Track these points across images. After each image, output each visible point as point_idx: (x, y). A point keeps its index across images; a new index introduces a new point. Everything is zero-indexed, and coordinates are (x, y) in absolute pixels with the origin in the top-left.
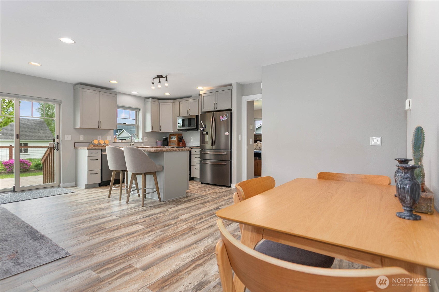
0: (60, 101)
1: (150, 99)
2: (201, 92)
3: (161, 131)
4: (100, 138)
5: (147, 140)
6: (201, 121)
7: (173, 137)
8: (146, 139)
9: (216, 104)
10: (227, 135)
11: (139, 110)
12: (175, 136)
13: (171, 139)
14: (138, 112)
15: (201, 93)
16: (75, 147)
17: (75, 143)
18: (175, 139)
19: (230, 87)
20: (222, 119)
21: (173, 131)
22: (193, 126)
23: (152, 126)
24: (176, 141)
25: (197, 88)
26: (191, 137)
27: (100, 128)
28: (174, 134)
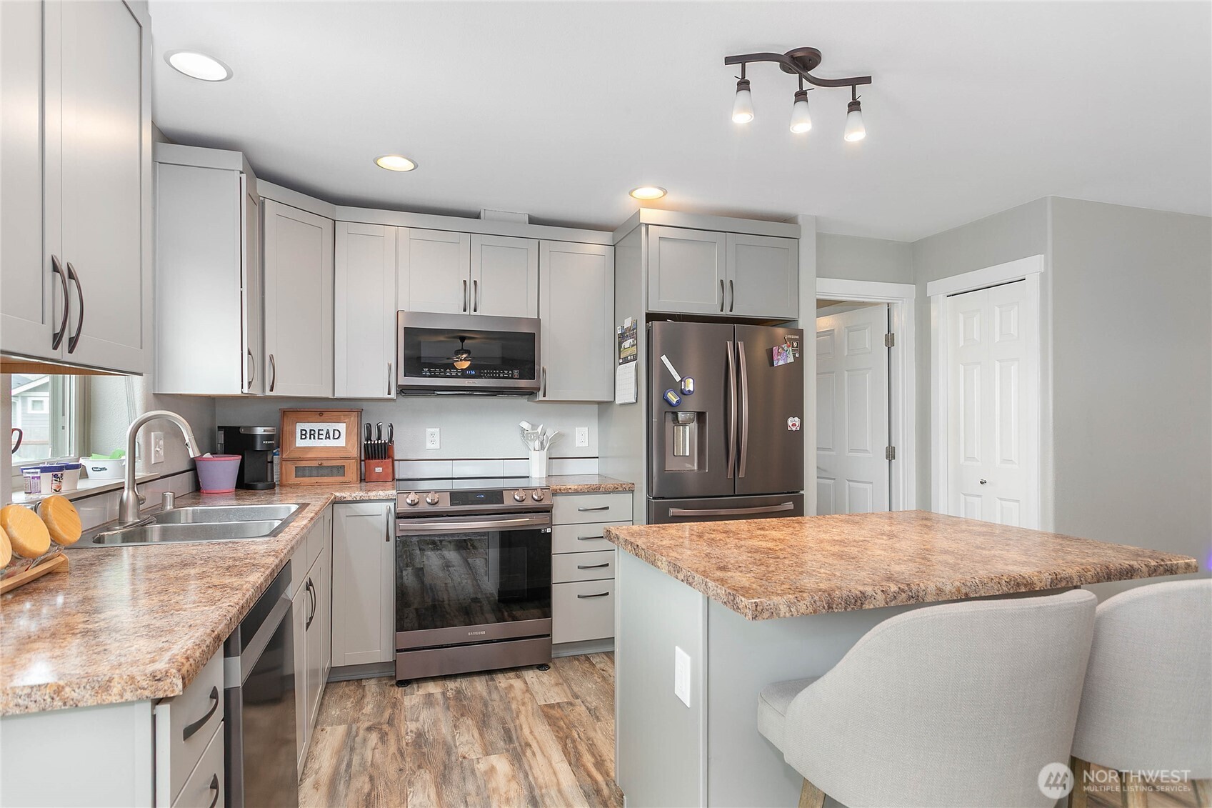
1: (240, 153)
2: (643, 211)
3: (272, 393)
5: (162, 457)
6: (664, 358)
7: (316, 426)
9: (727, 287)
10: (794, 429)
12: (345, 421)
13: (300, 443)
15: (647, 216)
18: (341, 442)
19: (789, 229)
20: (778, 360)
21: (337, 395)
22: (516, 372)
23: (249, 353)
24: (354, 452)
25: (635, 194)
26: (429, 430)
27: (63, 351)
28: (321, 413)
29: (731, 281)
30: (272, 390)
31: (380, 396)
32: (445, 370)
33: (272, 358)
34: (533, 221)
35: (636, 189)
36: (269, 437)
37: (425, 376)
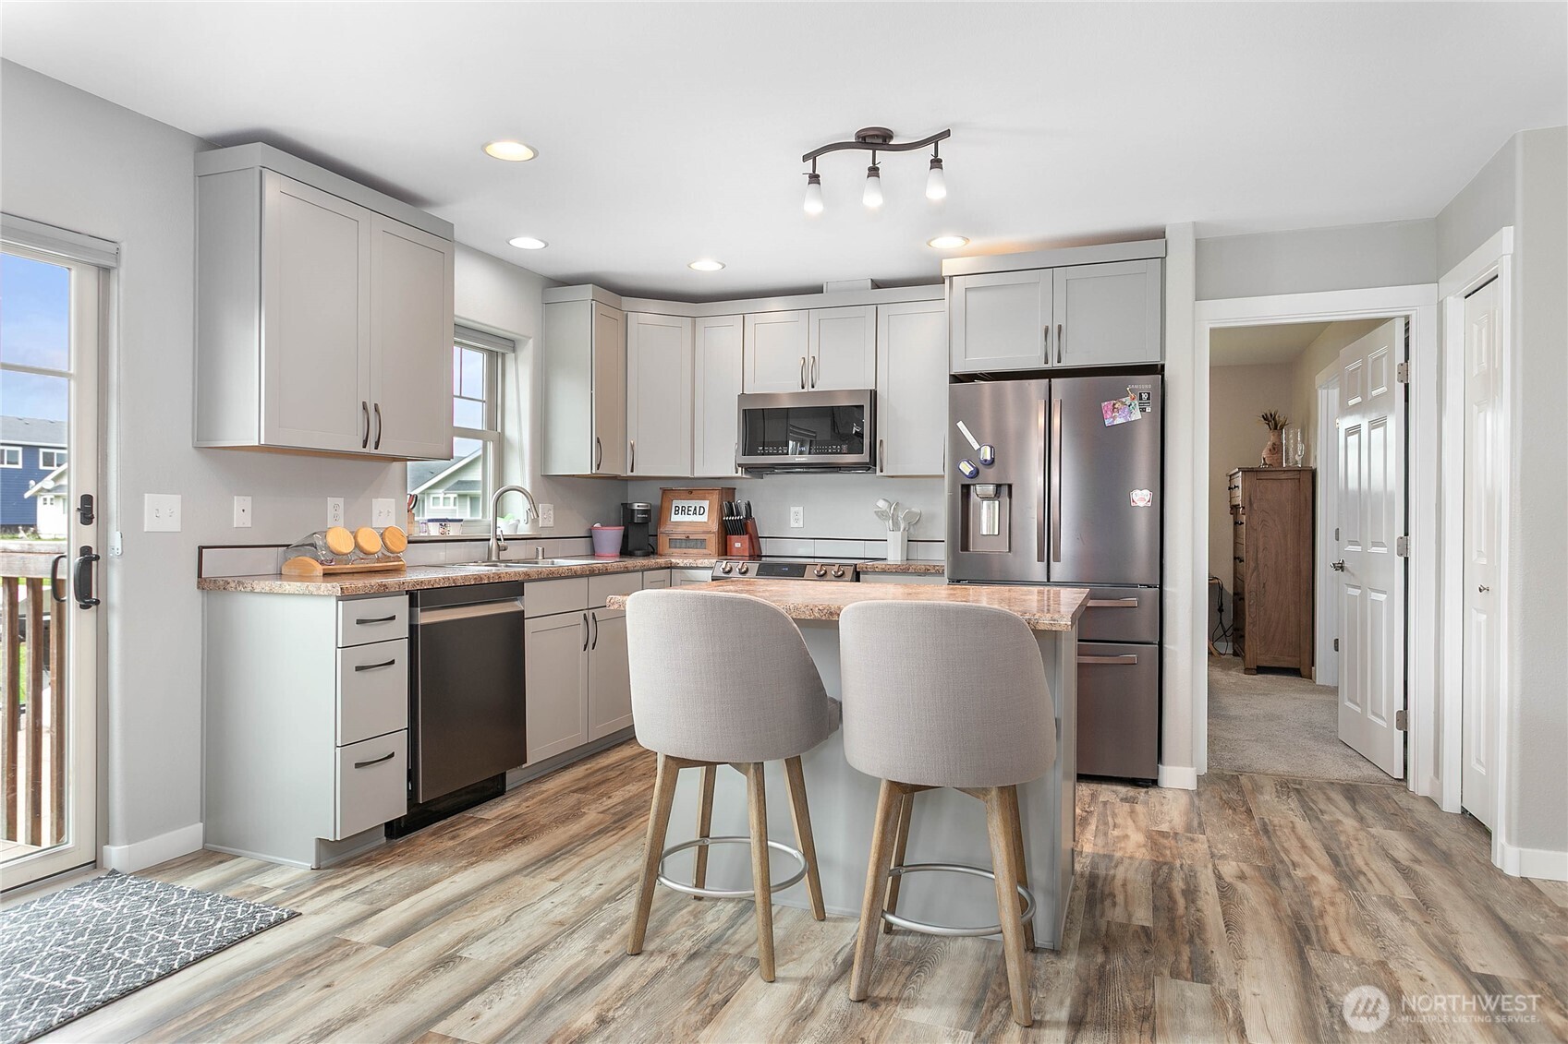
0: (112, 247)
1: (591, 285)
2: (945, 262)
3: (634, 474)
4: (341, 511)
5: (551, 523)
6: (960, 425)
7: (686, 503)
8: (548, 519)
9: (1053, 334)
10: (1141, 505)
11: (512, 344)
12: (704, 499)
13: (671, 518)
14: (503, 354)
15: (948, 267)
16: (200, 575)
17: (201, 549)
18: (704, 518)
19: (1153, 247)
20: (1114, 418)
21: (696, 475)
22: (844, 447)
23: (598, 441)
24: (715, 527)
25: (933, 243)
26: (793, 509)
27: (370, 449)
28: (691, 492)
29: (1060, 327)
30: (632, 471)
31: (729, 475)
32: (778, 448)
33: (632, 446)
34: (877, 285)
35: (934, 239)
36: (644, 512)
37: (759, 454)
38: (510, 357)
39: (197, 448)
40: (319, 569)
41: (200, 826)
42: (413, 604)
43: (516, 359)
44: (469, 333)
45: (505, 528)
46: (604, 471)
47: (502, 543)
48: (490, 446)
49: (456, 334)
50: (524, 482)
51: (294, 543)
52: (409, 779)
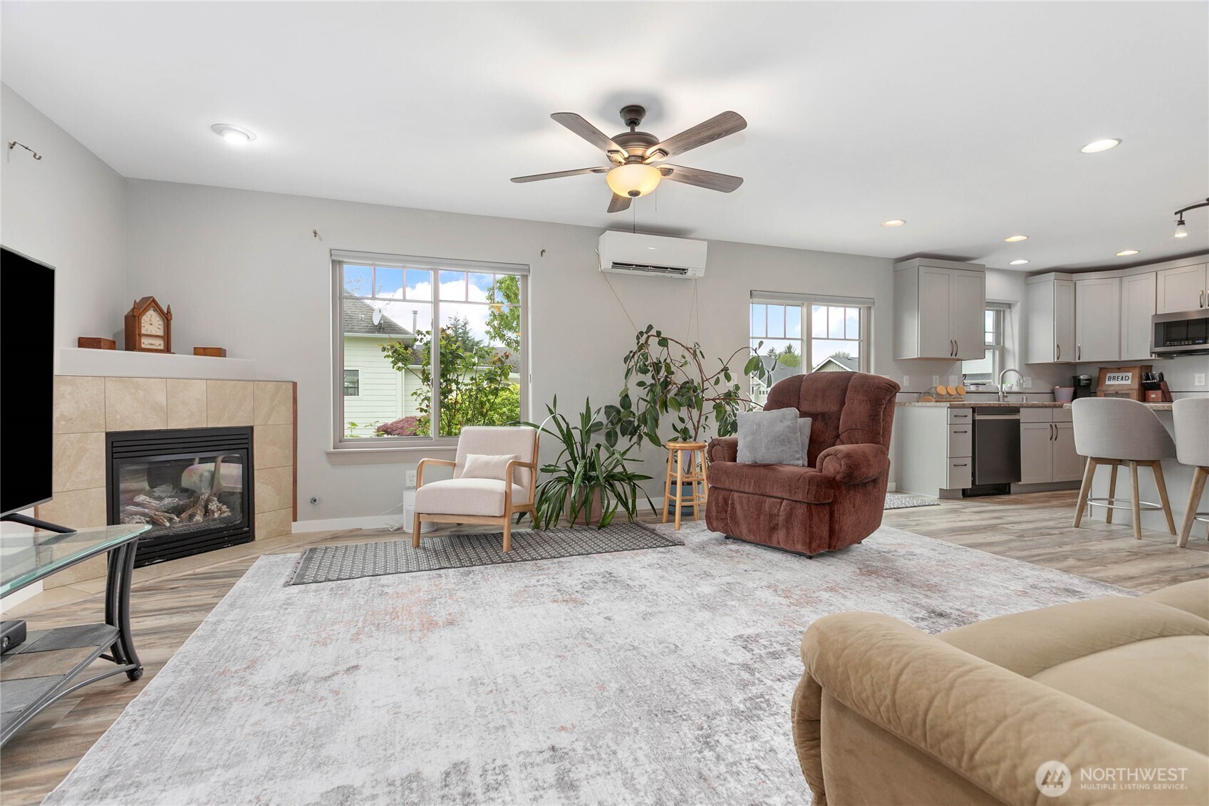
0: (872, 300)
1: (1054, 273)
3: (1080, 361)
4: (942, 380)
5: (1030, 386)
7: (1116, 375)
8: (1028, 384)
11: (1009, 306)
12: (1129, 372)
13: (1108, 383)
14: (1004, 311)
18: (1129, 382)
21: (1122, 359)
23: (1058, 346)
24: (1136, 386)
26: (1197, 376)
27: (953, 356)
28: (1119, 369)
30: (1079, 359)
31: (1146, 358)
32: (1181, 342)
33: (1079, 347)
36: (1086, 380)
37: (1167, 346)
38: (1008, 311)
39: (894, 360)
40: (934, 400)
41: (894, 484)
42: (974, 412)
43: (1011, 312)
44: (991, 305)
45: (1006, 388)
46: (1061, 360)
47: (1005, 394)
48: (997, 353)
49: (987, 306)
50: (1015, 366)
51: (922, 392)
52: (972, 476)
